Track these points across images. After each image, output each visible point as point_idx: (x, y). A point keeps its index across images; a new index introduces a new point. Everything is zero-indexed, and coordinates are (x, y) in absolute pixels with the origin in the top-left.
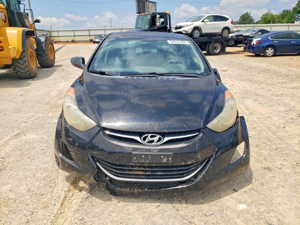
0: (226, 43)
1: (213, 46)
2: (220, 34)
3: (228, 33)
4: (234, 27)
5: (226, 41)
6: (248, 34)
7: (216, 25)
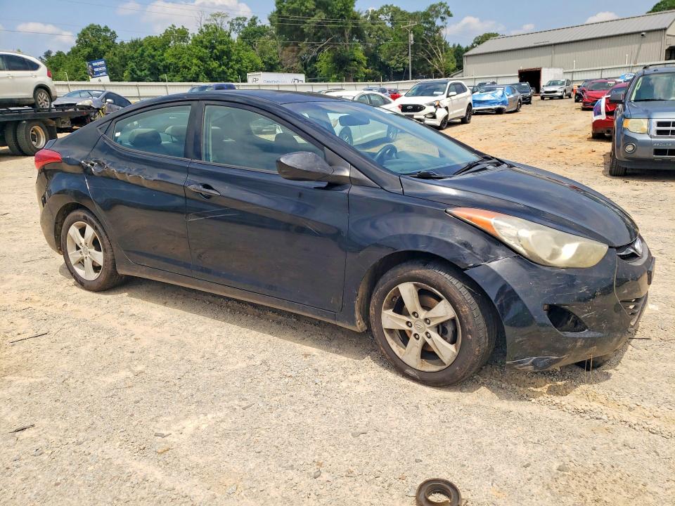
0: (54, 123)
1: (27, 133)
2: (31, 103)
3: (48, 100)
4: (56, 85)
5: (53, 119)
6: (87, 102)
7: (17, 80)
